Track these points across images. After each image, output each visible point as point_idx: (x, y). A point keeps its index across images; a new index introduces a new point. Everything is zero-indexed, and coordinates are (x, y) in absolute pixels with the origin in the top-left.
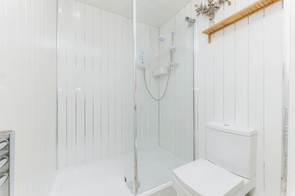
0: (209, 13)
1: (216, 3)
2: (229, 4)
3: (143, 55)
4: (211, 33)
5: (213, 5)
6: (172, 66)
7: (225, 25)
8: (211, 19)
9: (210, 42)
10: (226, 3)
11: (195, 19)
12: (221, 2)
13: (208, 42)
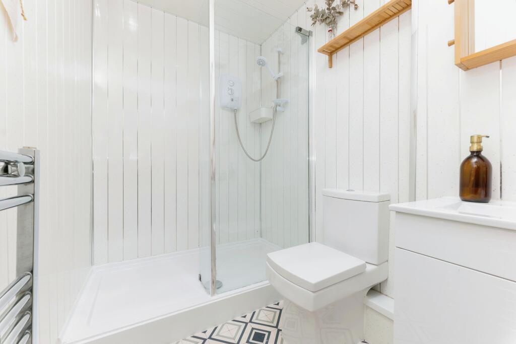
0: (328, 21)
1: (338, 6)
2: (356, 9)
3: (232, 87)
4: (332, 51)
5: (334, 9)
6: (280, 106)
7: (349, 39)
8: (331, 30)
9: (331, 67)
10: (352, 7)
11: (312, 30)
12: (345, 5)
13: (328, 66)
